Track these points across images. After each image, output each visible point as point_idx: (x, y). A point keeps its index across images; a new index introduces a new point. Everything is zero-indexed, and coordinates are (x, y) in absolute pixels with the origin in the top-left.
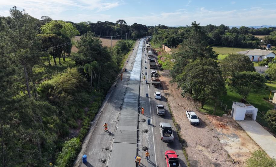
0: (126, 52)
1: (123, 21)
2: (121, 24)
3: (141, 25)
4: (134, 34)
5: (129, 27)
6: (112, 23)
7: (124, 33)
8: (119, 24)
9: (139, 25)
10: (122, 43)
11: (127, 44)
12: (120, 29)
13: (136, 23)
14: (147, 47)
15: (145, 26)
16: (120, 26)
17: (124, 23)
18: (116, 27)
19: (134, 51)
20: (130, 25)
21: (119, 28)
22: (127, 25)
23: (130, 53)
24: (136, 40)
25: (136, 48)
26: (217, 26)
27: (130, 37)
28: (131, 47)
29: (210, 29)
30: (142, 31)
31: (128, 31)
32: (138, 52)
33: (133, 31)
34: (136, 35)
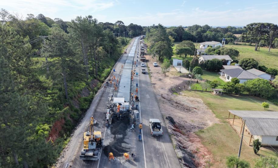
0: (124, 45)
1: (121, 22)
2: (119, 25)
3: (137, 25)
4: (130, 33)
5: (126, 27)
6: (111, 24)
7: (122, 32)
8: (118, 24)
9: (134, 25)
10: (122, 39)
11: (125, 40)
12: (119, 29)
13: (132, 24)
14: (141, 42)
15: (140, 26)
16: (119, 26)
17: (122, 24)
18: (115, 27)
19: (131, 45)
20: (127, 26)
21: (118, 27)
22: (124, 25)
23: (127, 46)
24: (132, 38)
25: (132, 43)
26: (201, 26)
27: (127, 35)
28: (128, 43)
29: (195, 29)
30: (137, 31)
31: (126, 30)
32: (134, 45)
33: (129, 30)
34: (132, 34)
